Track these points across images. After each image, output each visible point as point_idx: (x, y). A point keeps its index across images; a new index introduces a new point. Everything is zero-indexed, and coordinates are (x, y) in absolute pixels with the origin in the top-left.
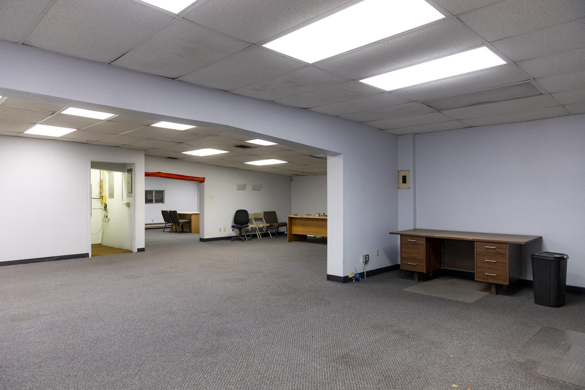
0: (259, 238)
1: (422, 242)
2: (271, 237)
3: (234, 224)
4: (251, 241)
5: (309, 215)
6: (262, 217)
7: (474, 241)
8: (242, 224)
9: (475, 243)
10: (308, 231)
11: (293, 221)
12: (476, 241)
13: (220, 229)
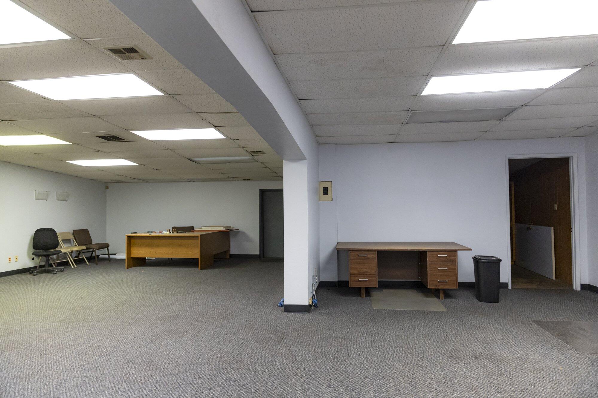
0: (73, 267)
1: (374, 256)
2: (88, 264)
3: (35, 250)
4: (64, 272)
5: (152, 232)
6: (72, 237)
7: (427, 251)
8: (46, 249)
9: (428, 253)
10: (157, 252)
11: (132, 241)
12: (429, 251)
13: (10, 259)
